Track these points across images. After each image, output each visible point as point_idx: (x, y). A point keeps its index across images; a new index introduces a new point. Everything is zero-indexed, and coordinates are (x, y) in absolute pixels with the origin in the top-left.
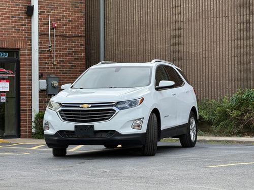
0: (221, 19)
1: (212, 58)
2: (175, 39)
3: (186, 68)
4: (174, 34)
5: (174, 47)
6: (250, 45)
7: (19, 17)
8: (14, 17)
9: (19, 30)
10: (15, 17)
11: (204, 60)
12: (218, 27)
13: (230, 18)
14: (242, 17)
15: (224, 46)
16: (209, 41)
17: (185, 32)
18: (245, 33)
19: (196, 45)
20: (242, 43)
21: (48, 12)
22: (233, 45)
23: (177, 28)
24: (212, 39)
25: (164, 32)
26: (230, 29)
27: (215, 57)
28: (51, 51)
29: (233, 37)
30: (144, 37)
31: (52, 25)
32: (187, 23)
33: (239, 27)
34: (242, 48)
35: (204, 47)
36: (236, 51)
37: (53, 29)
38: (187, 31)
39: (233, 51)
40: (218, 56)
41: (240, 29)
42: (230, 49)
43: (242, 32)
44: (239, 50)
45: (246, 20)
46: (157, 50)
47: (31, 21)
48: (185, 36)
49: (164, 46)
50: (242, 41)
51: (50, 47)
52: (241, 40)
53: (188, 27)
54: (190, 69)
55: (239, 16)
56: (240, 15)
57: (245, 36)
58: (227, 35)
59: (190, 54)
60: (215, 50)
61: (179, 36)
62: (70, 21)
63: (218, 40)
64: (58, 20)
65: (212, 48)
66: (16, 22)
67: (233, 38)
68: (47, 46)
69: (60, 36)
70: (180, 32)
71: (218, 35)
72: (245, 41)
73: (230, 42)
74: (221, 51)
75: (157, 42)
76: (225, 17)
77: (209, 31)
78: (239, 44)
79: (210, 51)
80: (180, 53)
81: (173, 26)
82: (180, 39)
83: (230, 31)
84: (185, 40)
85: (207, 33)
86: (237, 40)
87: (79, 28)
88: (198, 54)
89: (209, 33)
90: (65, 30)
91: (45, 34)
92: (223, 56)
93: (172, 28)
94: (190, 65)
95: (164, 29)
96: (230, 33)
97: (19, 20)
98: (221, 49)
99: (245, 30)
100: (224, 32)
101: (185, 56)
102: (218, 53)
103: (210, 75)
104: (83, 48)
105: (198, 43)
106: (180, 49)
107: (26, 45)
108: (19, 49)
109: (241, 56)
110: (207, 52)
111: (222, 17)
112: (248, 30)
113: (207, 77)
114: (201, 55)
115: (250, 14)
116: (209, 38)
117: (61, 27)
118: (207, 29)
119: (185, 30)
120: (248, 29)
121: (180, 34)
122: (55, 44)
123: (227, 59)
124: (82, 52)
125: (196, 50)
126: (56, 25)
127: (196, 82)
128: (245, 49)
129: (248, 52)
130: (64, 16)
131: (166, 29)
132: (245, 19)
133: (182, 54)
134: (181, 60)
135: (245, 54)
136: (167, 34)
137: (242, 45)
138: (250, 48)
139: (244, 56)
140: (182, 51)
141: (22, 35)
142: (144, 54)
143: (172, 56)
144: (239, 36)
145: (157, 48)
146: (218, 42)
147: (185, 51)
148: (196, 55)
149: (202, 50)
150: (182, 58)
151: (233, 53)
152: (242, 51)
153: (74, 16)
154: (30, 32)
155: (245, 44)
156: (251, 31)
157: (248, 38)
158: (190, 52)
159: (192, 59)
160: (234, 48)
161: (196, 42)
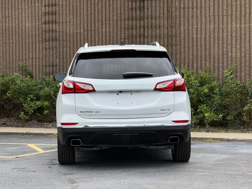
1: (97, 40)
2: (47, 16)
3: (63, 50)
4: (47, 11)
5: (47, 26)
6: (144, 26)
12: (104, 5)
15: (111, 26)
16: (93, 20)
17: (61, 9)
18: (138, 13)
19: (75, 24)
20: (134, 24)
22: (123, 25)
23: (50, 4)
24: (97, 18)
25: (33, 8)
26: (119, 7)
27: (100, 39)
29: (123, 15)
30: (7, 13)
33: (130, 5)
34: (134, 30)
35: (86, 27)
36: (127, 32)
38: (64, 8)
39: (123, 33)
40: (104, 38)
41: (132, 8)
42: (119, 30)
43: (134, 11)
44: (130, 31)
46: (24, 28)
48: (61, 13)
49: (34, 24)
50: (134, 21)
52: (132, 20)
53: (64, 3)
54: (68, 52)
57: (138, 15)
58: (115, 14)
59: (68, 34)
60: (100, 30)
61: (54, 13)
63: (104, 20)
65: (97, 28)
67: (123, 18)
70: (54, 9)
71: (104, 14)
72: (138, 22)
73: (119, 22)
74: (108, 32)
75: (24, 19)
77: (93, 8)
78: (131, 24)
79: (93, 32)
80: (54, 33)
81: (45, 2)
82: (54, 17)
83: (119, 9)
84: (61, 18)
85: (89, 12)
86: (128, 20)
88: (79, 35)
89: (93, 11)
92: (110, 37)
93: (43, 4)
94: (68, 46)
95: (33, 4)
96: (119, 12)
98: (108, 30)
99: (138, 9)
100: (111, 10)
101: (61, 37)
102: (104, 34)
105: (79, 22)
106: (54, 28)
109: (132, 38)
110: (89, 32)
112: (142, 9)
114: (82, 36)
116: (93, 17)
118: (89, 6)
119: (61, 6)
121: (54, 11)
125: (75, 29)
128: (138, 30)
129: (142, 33)
131: (37, 5)
133: (57, 34)
134: (56, 40)
135: (138, 36)
136: (37, 10)
137: (134, 26)
138: (144, 29)
139: (136, 38)
140: (58, 30)
142: (7, 32)
143: (44, 36)
144: (131, 16)
145: (24, 25)
146: (104, 22)
147: (61, 30)
148: (75, 35)
149: (84, 30)
150: (58, 38)
151: (123, 35)
152: (134, 33)
155: (138, 25)
156: (146, 10)
157: (142, 18)
158: (68, 32)
159: (70, 40)
160: (125, 29)
161: (75, 21)
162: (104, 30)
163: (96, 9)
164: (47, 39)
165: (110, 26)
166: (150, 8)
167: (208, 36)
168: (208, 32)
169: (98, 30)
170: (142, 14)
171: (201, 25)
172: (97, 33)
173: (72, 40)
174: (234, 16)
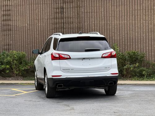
0: (41, 5)
1: (35, 30)
2: (5, 17)
3: (15, 36)
4: (5, 14)
5: (5, 22)
6: (64, 22)
11: (29, 31)
12: (39, 10)
13: (48, 5)
14: (57, 4)
15: (44, 22)
16: (33, 19)
17: (13, 13)
18: (60, 15)
19: (22, 21)
22: (51, 22)
23: (7, 9)
24: (35, 18)
26: (48, 12)
27: (38, 29)
29: (51, 16)
32: (15, 7)
33: (55, 11)
34: (58, 24)
35: (28, 23)
36: (53, 26)
38: (15, 12)
39: (51, 26)
40: (40, 29)
41: (56, 12)
42: (49, 24)
43: (57, 14)
44: (56, 25)
45: (61, 7)
48: (13, 15)
50: (58, 20)
52: (56, 19)
53: (15, 9)
54: (18, 37)
55: (55, 4)
56: (56, 4)
58: (46, 16)
59: (18, 27)
60: (37, 25)
61: (9, 15)
63: (39, 19)
65: (35, 24)
67: (51, 18)
70: (9, 13)
71: (39, 16)
72: (60, 20)
73: (49, 20)
74: (42, 26)
76: (45, 4)
77: (33, 12)
78: (56, 21)
79: (33, 26)
80: (9, 26)
82: (9, 17)
84: (13, 18)
86: (54, 19)
88: (24, 27)
89: (33, 14)
92: (43, 28)
93: (2, 10)
94: (18, 34)
96: (48, 14)
98: (42, 24)
99: (60, 13)
100: (44, 13)
101: (14, 28)
102: (40, 27)
103: (33, 41)
105: (24, 20)
106: (9, 23)
109: (57, 29)
110: (31, 26)
111: (43, 4)
113: (31, 42)
114: (26, 28)
115: (63, 3)
116: (33, 17)
118: (30, 11)
119: (13, 11)
120: (62, 12)
123: (46, 31)
125: (22, 24)
127: (22, 45)
128: (60, 25)
129: (62, 26)
132: (60, 6)
133: (11, 27)
134: (10, 30)
135: (60, 28)
137: (58, 22)
138: (64, 24)
140: (11, 25)
143: (3, 28)
144: (55, 17)
146: (40, 20)
147: (13, 25)
148: (22, 27)
149: (27, 25)
150: (11, 29)
151: (51, 27)
152: (58, 26)
155: (60, 22)
156: (64, 13)
157: (63, 18)
158: (18, 26)
159: (19, 30)
160: (52, 24)
161: (22, 20)
162: (40, 25)
163: (35, 12)
164: (5, 30)
165: (43, 22)
166: (67, 12)
167: (101, 28)
168: (101, 26)
169: (36, 25)
170: (62, 15)
171: (97, 22)
172: (35, 26)
174: (116, 17)
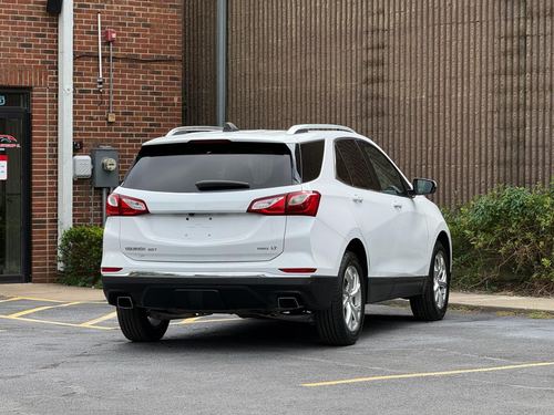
0: (466, 26)
1: (447, 114)
2: (369, 68)
3: (393, 133)
4: (370, 59)
5: (370, 86)
6: (525, 87)
7: (29, 19)
8: (18, 18)
9: (30, 46)
10: (22, 18)
11: (430, 116)
12: (459, 45)
13: (484, 25)
14: (509, 23)
15: (471, 86)
16: (441, 75)
17: (391, 54)
18: (515, 60)
19: (413, 83)
20: (509, 82)
21: (97, 7)
22: (490, 85)
23: (375, 44)
24: (448, 71)
25: (349, 54)
26: (484, 49)
27: (453, 112)
28: (104, 92)
29: (490, 67)
30: (308, 63)
31: (105, 34)
32: (397, 34)
33: (502, 45)
34: (509, 93)
35: (430, 89)
36: (496, 99)
37: (108, 43)
38: (397, 52)
39: (490, 100)
40: (459, 110)
41: (506, 51)
42: (484, 94)
43: (509, 58)
44: (502, 97)
45: (519, 31)
46: (333, 93)
47: (57, 26)
48: (391, 62)
49: (349, 84)
50: (509, 78)
51: (101, 83)
52: (506, 75)
53: (397, 43)
54: (402, 138)
55: (503, 22)
56: (506, 20)
57: (515, 66)
58: (478, 64)
59: (402, 103)
60: (454, 96)
61: (380, 63)
62: (148, 26)
63: (459, 74)
64: (120, 24)
65: (447, 92)
66: (23, 29)
67: (490, 71)
68: (95, 81)
69: (125, 59)
70: (380, 55)
71: (460, 63)
72: (515, 79)
73: (484, 77)
74: (465, 100)
75: (333, 75)
76: (475, 22)
77: (442, 53)
78: (503, 83)
79: (442, 99)
80: (380, 100)
81: (367, 41)
82: (380, 70)
83: (484, 54)
84: (391, 72)
85: (436, 59)
86: (500, 75)
87: (168, 42)
88: (418, 104)
89: (442, 58)
90: (135, 46)
91: (89, 56)
92: (468, 108)
93: (364, 44)
94: (402, 127)
95: (348, 46)
96: (484, 58)
97: (30, 24)
98: (465, 95)
99: (515, 52)
100: (472, 56)
101: (391, 108)
102: (459, 103)
103: (441, 152)
104: (177, 85)
105: (419, 79)
106: (380, 91)
107: (46, 79)
108: (30, 88)
109: (505, 110)
110: (436, 99)
111: (469, 22)
112: (522, 53)
113: (435, 156)
114: (424, 107)
115: (525, 19)
116: (442, 70)
117: (126, 40)
118: (436, 48)
119: (391, 49)
120: (522, 51)
121: (380, 58)
122: (112, 77)
123: (477, 117)
124: (174, 95)
125: (413, 94)
126: (114, 36)
127: (412, 167)
128: (515, 95)
129: (521, 101)
130: (134, 15)
131: (354, 48)
132: (515, 30)
133: (385, 102)
134: (383, 115)
135: (515, 106)
136: (354, 57)
137: (509, 87)
138: (525, 93)
139: (512, 111)
140: (385, 96)
141: (35, 57)
142: (308, 100)
143: (364, 107)
144: (503, 67)
145: (333, 87)
146: (460, 79)
147: (391, 95)
148: (413, 105)
149: (427, 96)
150: (385, 112)
151: (490, 105)
152: (509, 99)
153: (157, 16)
154: (54, 51)
155: (515, 85)
156: (528, 55)
157: (521, 72)
158: (402, 98)
159: (404, 115)
160: (493, 92)
161: (413, 78)
162: (459, 95)
163: (448, 53)
164: (369, 112)
165: (469, 86)
166: (535, 51)
169: (450, 95)
170: (522, 64)
172: (447, 100)
173: (407, 115)
